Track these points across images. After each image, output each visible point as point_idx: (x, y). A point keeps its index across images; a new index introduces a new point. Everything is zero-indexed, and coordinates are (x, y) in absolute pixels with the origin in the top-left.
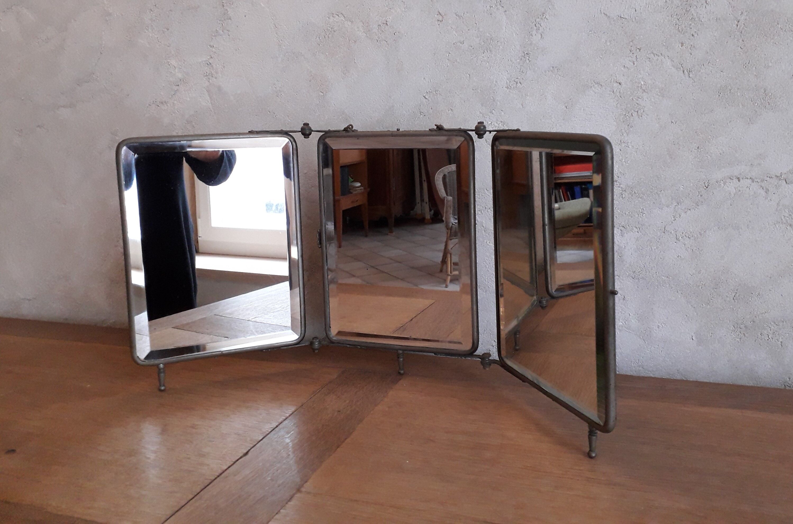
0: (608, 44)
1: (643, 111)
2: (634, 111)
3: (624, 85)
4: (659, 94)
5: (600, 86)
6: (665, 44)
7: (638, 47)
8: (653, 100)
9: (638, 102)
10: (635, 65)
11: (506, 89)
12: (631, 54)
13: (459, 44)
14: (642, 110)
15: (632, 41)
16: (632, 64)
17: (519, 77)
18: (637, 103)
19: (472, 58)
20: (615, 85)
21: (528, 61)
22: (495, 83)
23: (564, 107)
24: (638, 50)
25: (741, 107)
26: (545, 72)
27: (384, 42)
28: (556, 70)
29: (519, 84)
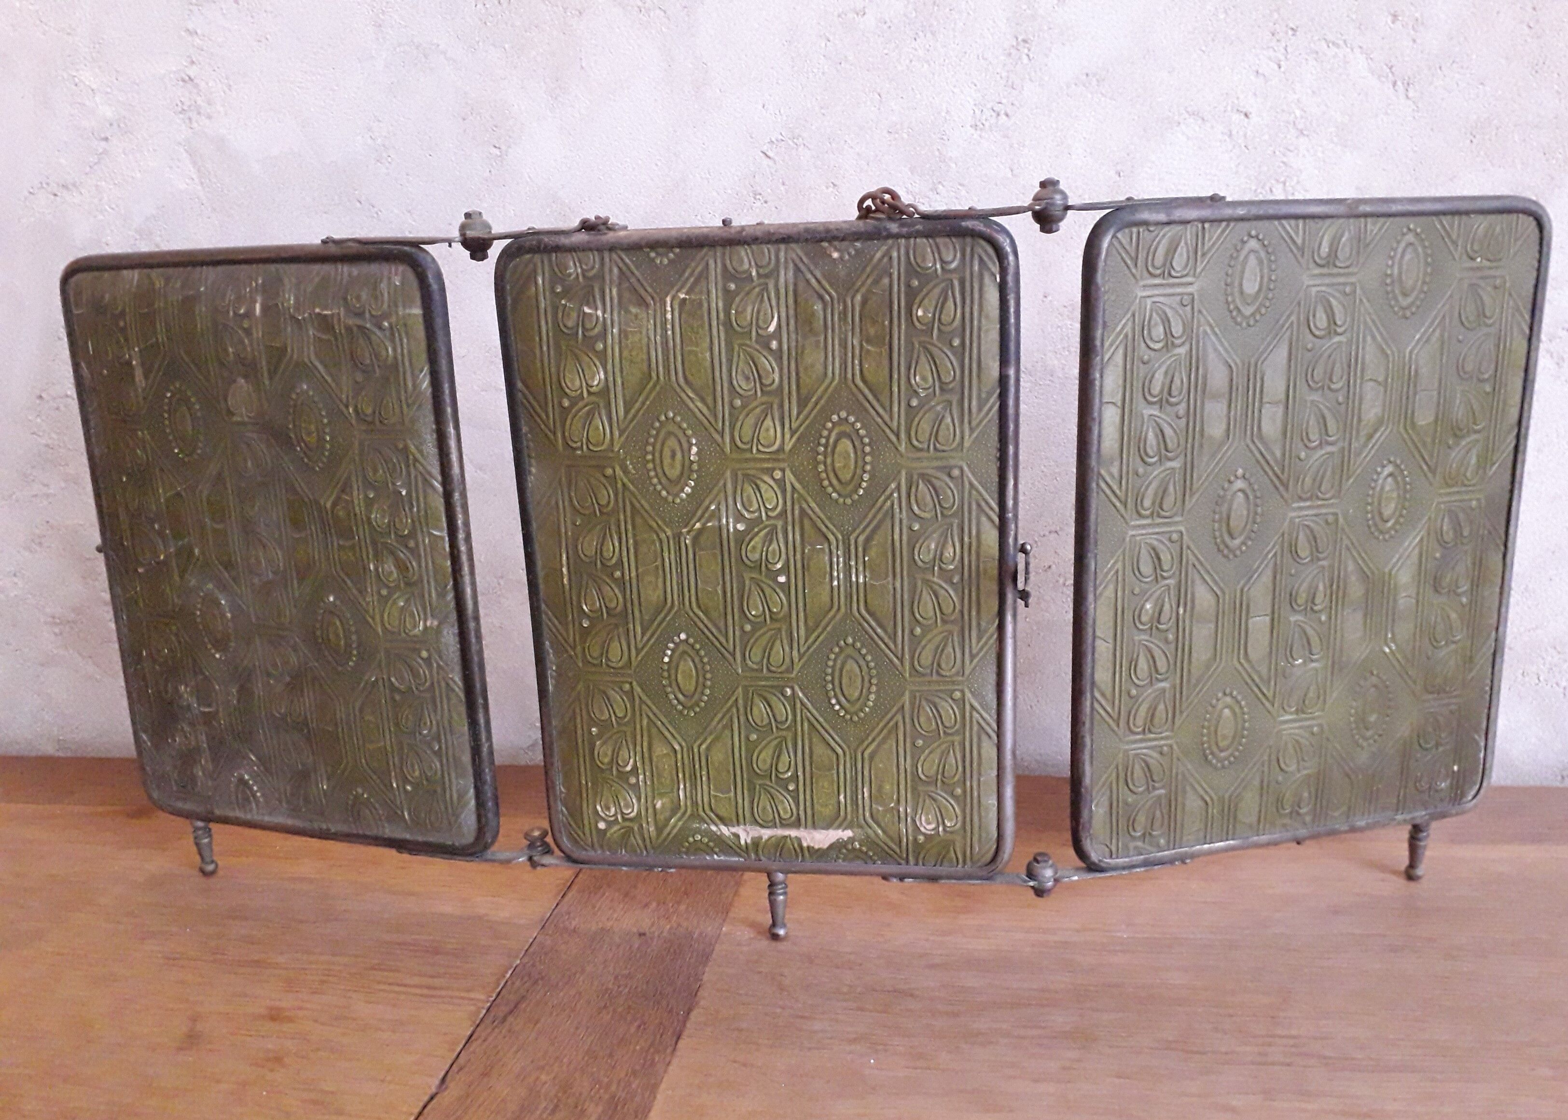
0: (1222, 16)
1: (1298, 182)
2: (1277, 181)
3: (1254, 118)
4: (1335, 139)
5: (1200, 121)
6: (1354, 17)
7: (1292, 25)
8: (1320, 154)
9: (1285, 160)
10: (1282, 69)
11: (972, 131)
12: (1273, 44)
13: (851, 15)
14: (1295, 179)
15: (1278, 10)
16: (1276, 67)
17: (1004, 101)
18: (1283, 163)
19: (886, 51)
20: (1237, 118)
21: (1025, 60)
22: (943, 114)
23: (1112, 173)
24: (1290, 32)
25: (1519, 167)
26: (1068, 87)
27: (658, 11)
28: (1094, 82)
29: (1004, 117)
